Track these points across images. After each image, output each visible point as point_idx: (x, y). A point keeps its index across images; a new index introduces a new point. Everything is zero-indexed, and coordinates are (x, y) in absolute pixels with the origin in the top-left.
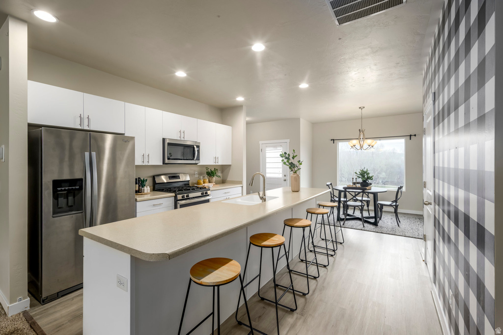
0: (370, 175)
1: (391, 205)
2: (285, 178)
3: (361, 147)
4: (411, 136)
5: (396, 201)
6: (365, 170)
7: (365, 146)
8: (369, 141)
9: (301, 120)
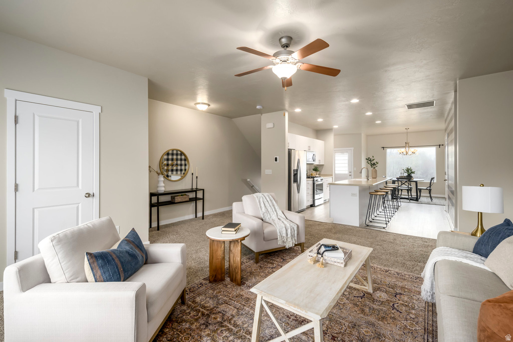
0: (413, 171)
1: (426, 189)
2: (351, 174)
3: (407, 153)
4: (440, 145)
5: (430, 187)
6: (409, 168)
7: (410, 153)
8: (412, 150)
9: (362, 134)
